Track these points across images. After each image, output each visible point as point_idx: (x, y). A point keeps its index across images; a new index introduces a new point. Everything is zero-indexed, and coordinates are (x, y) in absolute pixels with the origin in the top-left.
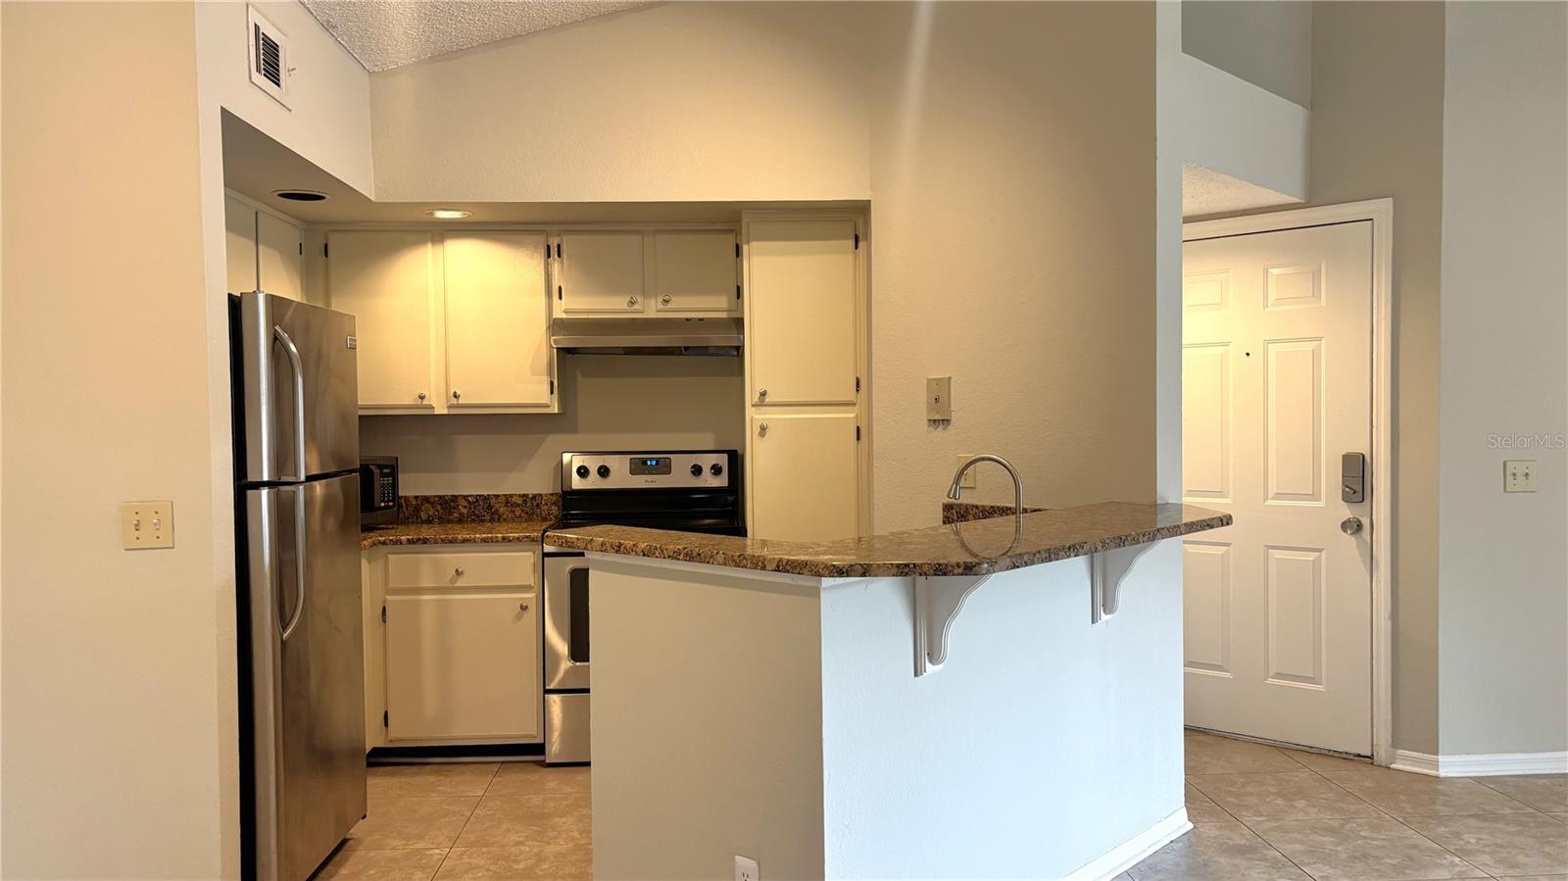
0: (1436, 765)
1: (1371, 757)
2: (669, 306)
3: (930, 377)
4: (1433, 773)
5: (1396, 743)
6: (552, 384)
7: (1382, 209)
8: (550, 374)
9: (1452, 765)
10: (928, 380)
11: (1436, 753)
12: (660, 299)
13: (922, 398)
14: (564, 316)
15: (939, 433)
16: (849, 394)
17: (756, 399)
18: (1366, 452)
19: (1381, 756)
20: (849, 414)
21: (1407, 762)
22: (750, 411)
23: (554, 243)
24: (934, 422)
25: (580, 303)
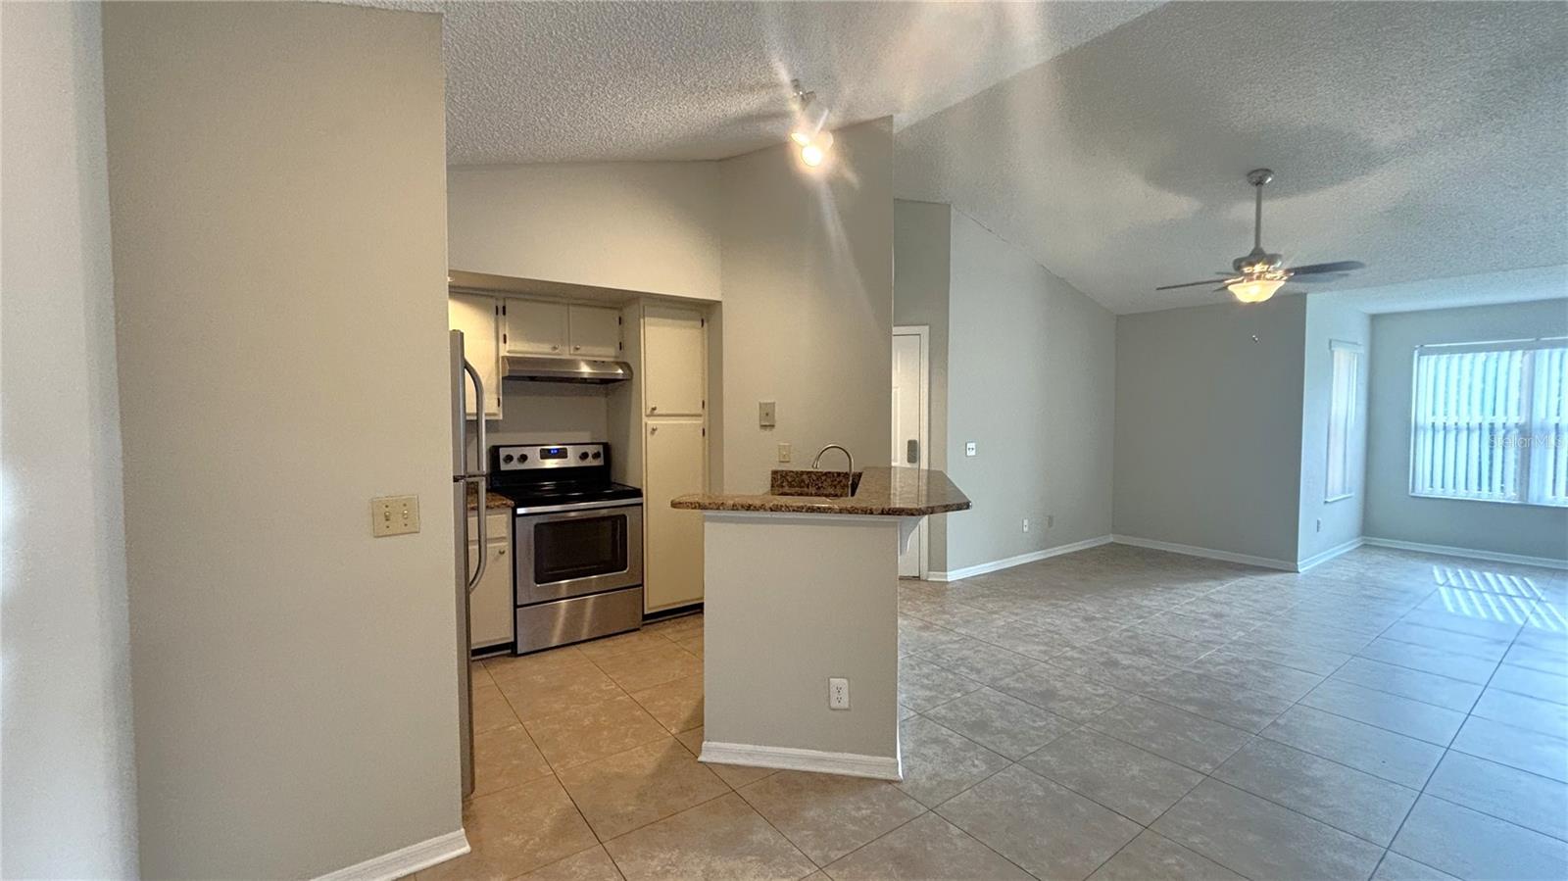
0: (946, 576)
1: (919, 577)
2: (579, 352)
3: (762, 402)
4: (944, 580)
5: (929, 570)
6: (499, 400)
7: (925, 330)
8: (498, 394)
9: (953, 576)
10: (760, 404)
11: (946, 571)
12: (572, 348)
13: (756, 413)
14: (508, 355)
15: (767, 433)
16: (699, 411)
17: (648, 412)
18: (917, 440)
19: (923, 577)
20: (699, 422)
21: (934, 577)
22: (645, 419)
23: (500, 305)
24: (764, 427)
25: (518, 347)
